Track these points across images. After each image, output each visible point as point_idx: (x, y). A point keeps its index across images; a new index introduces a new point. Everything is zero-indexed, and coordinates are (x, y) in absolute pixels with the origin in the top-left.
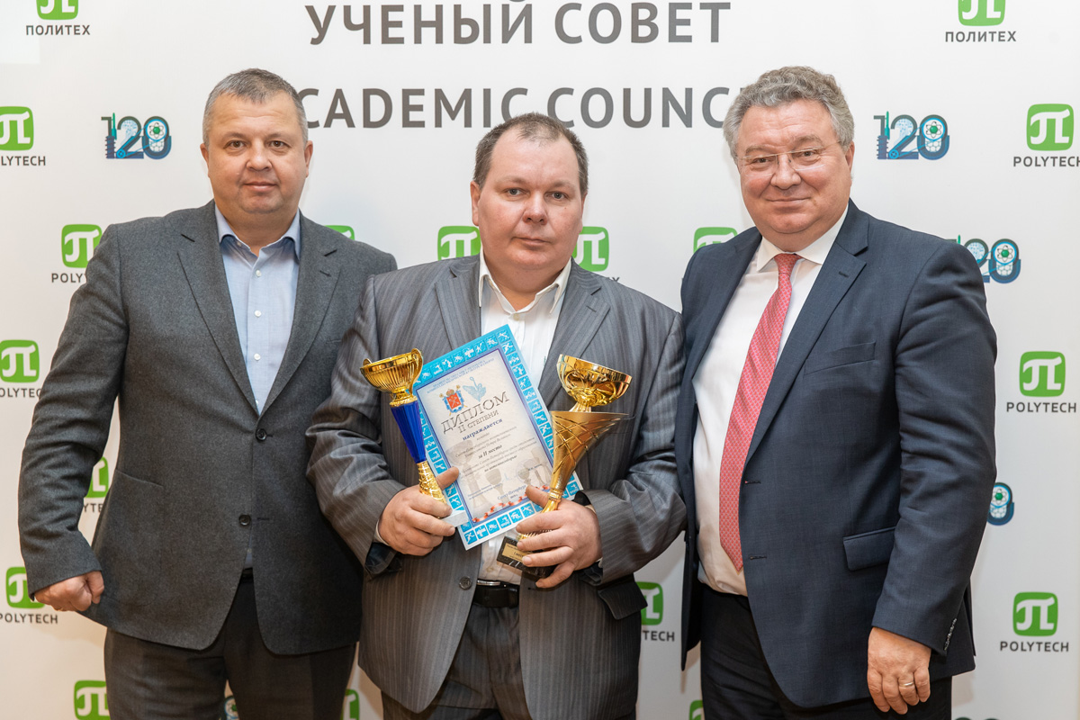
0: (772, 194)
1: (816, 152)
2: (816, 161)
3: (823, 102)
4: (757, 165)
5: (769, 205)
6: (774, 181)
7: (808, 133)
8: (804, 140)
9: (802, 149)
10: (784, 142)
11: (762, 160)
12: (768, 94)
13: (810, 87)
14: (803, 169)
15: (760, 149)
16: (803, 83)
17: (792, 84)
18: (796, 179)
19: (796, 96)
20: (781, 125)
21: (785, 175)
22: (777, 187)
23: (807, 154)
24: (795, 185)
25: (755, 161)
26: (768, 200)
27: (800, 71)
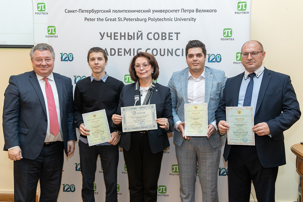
0: (41, 66)
1: (50, 60)
2: (50, 61)
3: (50, 51)
4: (38, 61)
5: (40, 68)
6: (42, 64)
7: (49, 56)
8: (48, 57)
9: (47, 59)
10: (44, 57)
11: (39, 60)
12: (41, 48)
13: (48, 48)
14: (47, 62)
15: (39, 58)
16: (47, 47)
17: (45, 47)
18: (46, 64)
19: (46, 49)
20: (43, 54)
21: (44, 63)
22: (42, 65)
23: (48, 60)
24: (46, 65)
25: (37, 60)
26: (40, 67)
27: (46, 44)
